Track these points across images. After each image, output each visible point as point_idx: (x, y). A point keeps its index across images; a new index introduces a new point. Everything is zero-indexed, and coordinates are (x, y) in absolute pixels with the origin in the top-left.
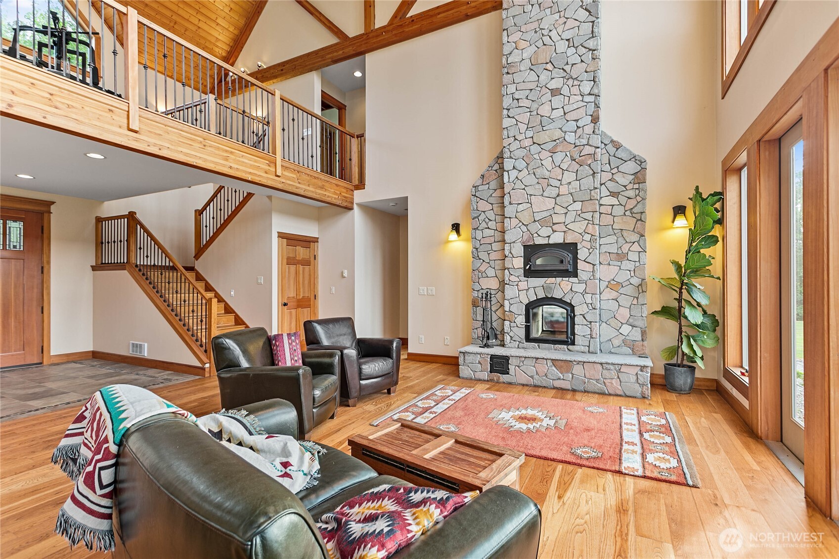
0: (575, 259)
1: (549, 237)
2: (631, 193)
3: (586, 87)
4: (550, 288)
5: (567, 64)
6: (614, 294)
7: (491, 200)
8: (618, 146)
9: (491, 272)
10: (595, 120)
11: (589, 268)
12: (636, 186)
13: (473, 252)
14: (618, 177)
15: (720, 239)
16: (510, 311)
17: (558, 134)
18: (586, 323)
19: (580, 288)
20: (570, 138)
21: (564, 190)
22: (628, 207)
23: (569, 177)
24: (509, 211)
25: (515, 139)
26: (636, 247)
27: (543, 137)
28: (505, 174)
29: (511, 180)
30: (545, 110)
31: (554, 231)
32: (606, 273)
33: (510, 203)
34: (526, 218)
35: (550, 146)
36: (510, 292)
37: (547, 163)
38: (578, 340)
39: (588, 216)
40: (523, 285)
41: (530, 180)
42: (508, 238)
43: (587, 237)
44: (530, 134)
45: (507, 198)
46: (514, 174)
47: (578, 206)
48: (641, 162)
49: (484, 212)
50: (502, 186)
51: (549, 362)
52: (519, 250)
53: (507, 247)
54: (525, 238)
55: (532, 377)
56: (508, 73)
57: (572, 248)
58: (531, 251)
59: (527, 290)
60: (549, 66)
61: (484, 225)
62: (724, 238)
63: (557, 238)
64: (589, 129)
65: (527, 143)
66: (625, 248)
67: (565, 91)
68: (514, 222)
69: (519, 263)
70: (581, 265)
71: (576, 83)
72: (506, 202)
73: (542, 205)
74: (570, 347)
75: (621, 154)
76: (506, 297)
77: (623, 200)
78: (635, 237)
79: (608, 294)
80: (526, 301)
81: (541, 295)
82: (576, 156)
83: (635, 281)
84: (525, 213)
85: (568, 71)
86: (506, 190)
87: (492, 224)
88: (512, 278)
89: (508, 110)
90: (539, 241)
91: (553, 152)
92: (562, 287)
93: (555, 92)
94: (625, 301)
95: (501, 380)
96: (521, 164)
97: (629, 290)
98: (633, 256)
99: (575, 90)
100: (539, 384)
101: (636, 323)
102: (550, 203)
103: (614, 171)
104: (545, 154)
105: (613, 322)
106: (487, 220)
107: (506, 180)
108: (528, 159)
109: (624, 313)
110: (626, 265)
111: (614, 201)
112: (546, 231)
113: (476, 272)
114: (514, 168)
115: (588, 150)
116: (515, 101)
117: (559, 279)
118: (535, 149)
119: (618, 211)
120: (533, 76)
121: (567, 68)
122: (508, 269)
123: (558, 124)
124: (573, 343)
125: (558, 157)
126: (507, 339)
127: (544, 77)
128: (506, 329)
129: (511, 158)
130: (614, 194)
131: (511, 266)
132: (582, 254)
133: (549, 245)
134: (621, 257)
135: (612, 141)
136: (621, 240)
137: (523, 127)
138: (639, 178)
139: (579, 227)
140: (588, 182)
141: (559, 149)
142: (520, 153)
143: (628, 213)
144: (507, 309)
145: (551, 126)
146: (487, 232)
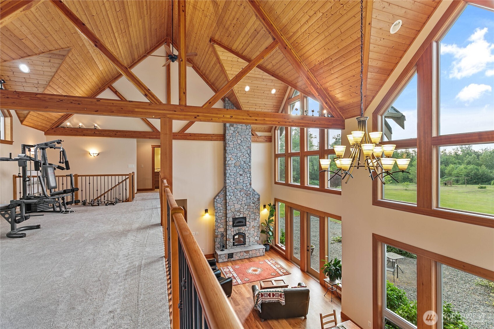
0: (246, 221)
1: (239, 215)
2: (257, 203)
3: (248, 175)
4: (239, 230)
5: (244, 168)
6: (254, 229)
7: (222, 204)
8: (254, 191)
9: (221, 226)
10: (250, 184)
11: (249, 223)
12: (258, 201)
13: (215, 220)
14: (254, 199)
15: (274, 215)
16: (229, 238)
17: (242, 187)
18: (248, 238)
19: (247, 229)
20: (245, 188)
21: (243, 202)
22: (257, 207)
23: (244, 199)
24: (228, 208)
25: (230, 187)
26: (258, 217)
27: (238, 187)
28: (227, 197)
29: (229, 199)
30: (238, 179)
31: (241, 214)
32: (252, 224)
33: (229, 206)
34: (233, 210)
35: (239, 190)
36: (229, 232)
37: (239, 194)
38: (247, 243)
39: (249, 210)
40: (232, 230)
41: (234, 199)
42: (228, 216)
43: (249, 215)
44: (234, 186)
45: (227, 204)
46: (230, 197)
47: (246, 207)
48: (259, 195)
49: (219, 207)
50: (226, 200)
51: (244, 252)
52: (231, 219)
53: (228, 219)
54: (233, 216)
55: (239, 257)
56: (228, 166)
57: (245, 218)
58: (234, 219)
59: (233, 231)
60: (239, 167)
61: (219, 211)
62: (275, 215)
63: (241, 216)
64: (249, 186)
65: (234, 188)
66: (256, 217)
67: (243, 175)
68: (230, 211)
69: (231, 223)
70: (247, 223)
71: (246, 173)
72: (227, 205)
73: (237, 206)
74: (245, 245)
75: (255, 193)
76: (228, 234)
77: (255, 205)
78: (258, 214)
79: (253, 229)
80: (233, 235)
81: (237, 232)
82: (246, 193)
83: (258, 225)
84: (233, 209)
85: (244, 170)
86: (227, 201)
87: (222, 211)
88: (229, 228)
89: (228, 178)
90: (237, 217)
91: (240, 191)
92: (243, 229)
93: (241, 175)
94: (256, 231)
95: (231, 260)
96: (232, 194)
97: (257, 228)
98: (257, 219)
99: (246, 175)
100: (241, 258)
101: (258, 236)
102: (239, 206)
103: (254, 197)
104: (238, 192)
105: (254, 236)
106: (220, 210)
107: (227, 198)
108: (233, 192)
109: (256, 233)
110: (256, 221)
111: (253, 205)
112: (238, 214)
113: (217, 227)
114: (230, 195)
115: (249, 192)
116: (230, 175)
117: (242, 227)
118: (236, 190)
119: (254, 207)
120: (235, 169)
121: (244, 169)
122: (228, 225)
123: (242, 184)
124: (245, 244)
125: (242, 193)
126: (228, 246)
127: (238, 170)
128: (227, 243)
129: (229, 192)
130: (254, 203)
131: (229, 224)
132: (247, 220)
133: (239, 218)
134: (255, 219)
135: (253, 189)
136: (255, 215)
137: (232, 183)
138: (259, 199)
139: (247, 212)
140: (249, 201)
141: (242, 191)
142: (232, 191)
143: (256, 208)
144: (228, 237)
145: (240, 184)
146: (220, 214)
